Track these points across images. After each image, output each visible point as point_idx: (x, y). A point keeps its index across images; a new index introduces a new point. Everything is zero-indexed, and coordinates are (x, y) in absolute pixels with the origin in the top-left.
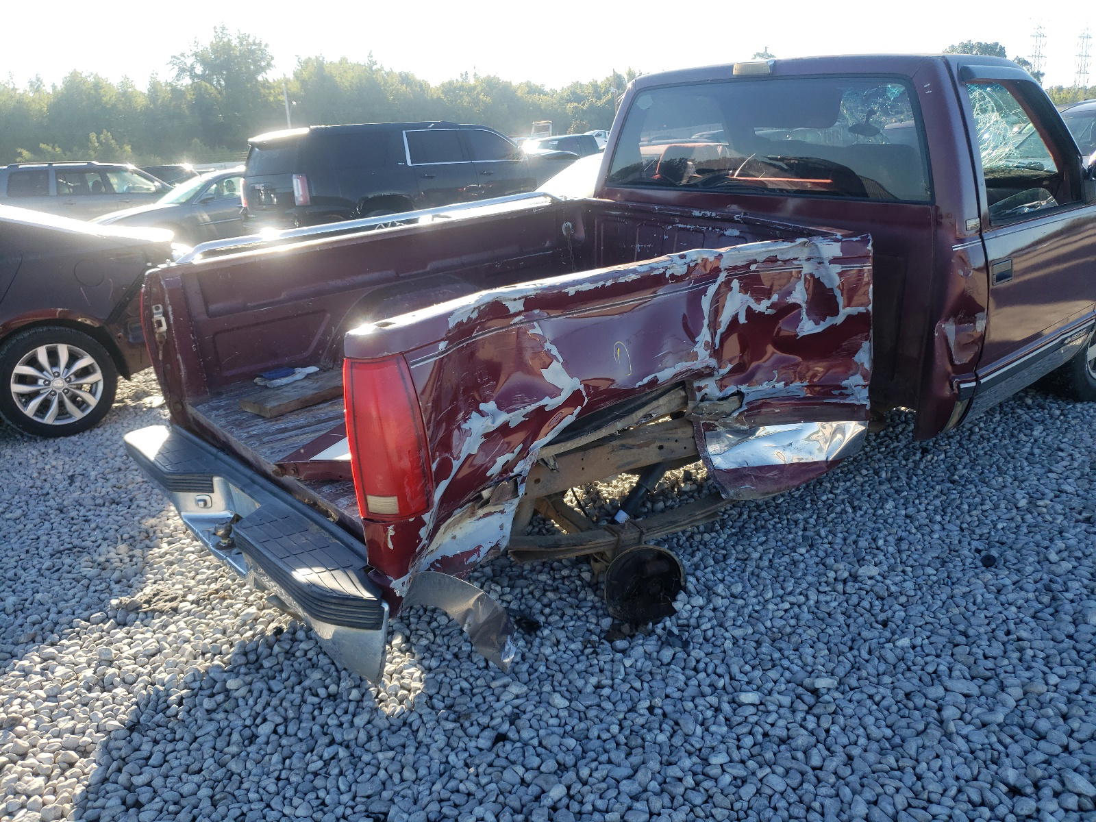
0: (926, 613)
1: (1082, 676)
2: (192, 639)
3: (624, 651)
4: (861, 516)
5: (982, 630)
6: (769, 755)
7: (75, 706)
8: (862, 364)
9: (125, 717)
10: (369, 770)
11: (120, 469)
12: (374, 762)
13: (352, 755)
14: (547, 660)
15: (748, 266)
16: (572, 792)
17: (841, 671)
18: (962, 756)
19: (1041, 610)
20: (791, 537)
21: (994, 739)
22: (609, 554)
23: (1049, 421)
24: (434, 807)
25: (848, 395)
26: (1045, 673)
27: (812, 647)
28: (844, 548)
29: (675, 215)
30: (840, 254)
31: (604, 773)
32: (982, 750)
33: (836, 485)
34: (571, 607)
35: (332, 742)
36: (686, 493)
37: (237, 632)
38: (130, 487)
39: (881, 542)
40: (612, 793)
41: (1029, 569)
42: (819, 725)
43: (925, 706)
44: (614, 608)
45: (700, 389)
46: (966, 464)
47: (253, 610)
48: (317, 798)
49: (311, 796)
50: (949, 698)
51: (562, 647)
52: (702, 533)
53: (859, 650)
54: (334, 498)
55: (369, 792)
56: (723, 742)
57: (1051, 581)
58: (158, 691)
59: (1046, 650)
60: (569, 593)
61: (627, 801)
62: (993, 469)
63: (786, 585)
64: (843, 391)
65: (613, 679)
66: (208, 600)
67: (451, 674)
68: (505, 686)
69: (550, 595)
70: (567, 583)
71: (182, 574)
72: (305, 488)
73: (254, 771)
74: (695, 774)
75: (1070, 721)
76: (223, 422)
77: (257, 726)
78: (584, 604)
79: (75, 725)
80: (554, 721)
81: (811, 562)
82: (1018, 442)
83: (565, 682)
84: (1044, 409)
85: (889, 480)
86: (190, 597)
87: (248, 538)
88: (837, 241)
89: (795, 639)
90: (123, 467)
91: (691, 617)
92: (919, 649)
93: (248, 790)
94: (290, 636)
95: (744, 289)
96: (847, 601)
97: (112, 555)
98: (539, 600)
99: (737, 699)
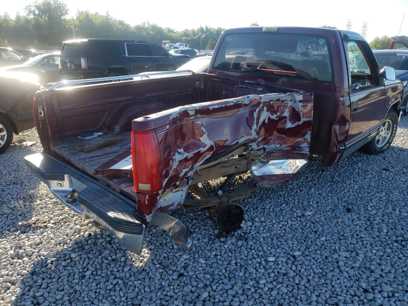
0: (330, 228)
1: (383, 250)
2: (54, 238)
3: (224, 242)
4: (303, 194)
5: (349, 234)
6: (280, 280)
7: (7, 265)
8: (307, 139)
9: (29, 269)
10: (132, 288)
11: (16, 170)
12: (133, 285)
13: (124, 282)
14: (195, 246)
15: (270, 102)
16: (210, 295)
17: (302, 249)
18: (347, 279)
19: (367, 227)
20: (279, 200)
21: (357, 272)
22: (217, 206)
23: (363, 161)
24: (158, 302)
25: (302, 150)
26: (371, 249)
27: (291, 240)
28: (299, 205)
29: (238, 82)
30: (302, 99)
31: (222, 287)
32: (353, 276)
33: (293, 182)
34: (203, 226)
35: (116, 278)
36: (240, 184)
37: (73, 235)
38: (21, 177)
39: (311, 203)
40: (225, 295)
41: (362, 213)
42: (297, 269)
43: (332, 261)
44: (220, 226)
45: (251, 146)
46: (337, 176)
47: (78, 226)
48: (112, 299)
49: (109, 298)
50: (340, 258)
51: (201, 241)
52: (248, 199)
53: (308, 241)
54: (119, 184)
55: (133, 297)
56: (263, 275)
57: (369, 217)
58: (42, 259)
59: (371, 241)
60: (201, 221)
61: (231, 298)
62: (346, 178)
63: (280, 218)
64: (301, 149)
65: (221, 253)
66: (59, 223)
67: (160, 251)
68: (181, 256)
69: (195, 221)
70: (200, 217)
71: (47, 212)
72: (106, 180)
73: (86, 290)
74: (254, 287)
75: (381, 266)
76: (67, 153)
77: (85, 272)
78: (207, 225)
79: (8, 273)
80: (200, 268)
81: (287, 210)
82: (353, 168)
83: (203, 254)
84: (361, 157)
85: (311, 181)
86: (52, 222)
87: (85, 199)
88: (301, 94)
89: (285, 237)
90: (17, 170)
91: (247, 230)
92: (328, 241)
93: (84, 297)
94: (94, 237)
95: (268, 110)
96: (302, 224)
97: (17, 204)
98: (190, 223)
99: (267, 260)
